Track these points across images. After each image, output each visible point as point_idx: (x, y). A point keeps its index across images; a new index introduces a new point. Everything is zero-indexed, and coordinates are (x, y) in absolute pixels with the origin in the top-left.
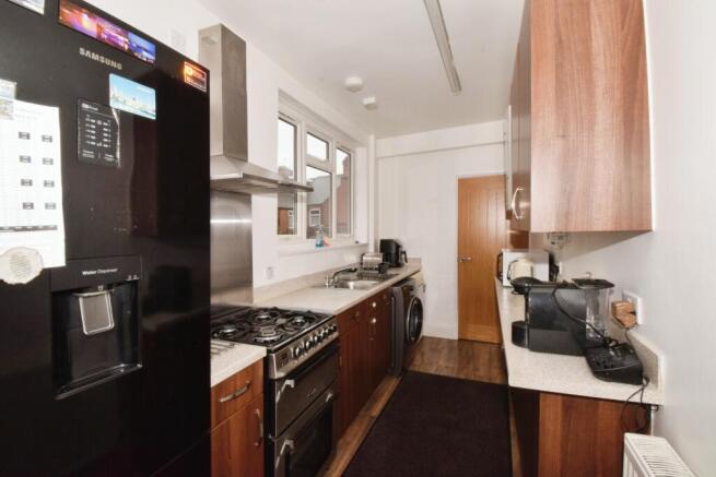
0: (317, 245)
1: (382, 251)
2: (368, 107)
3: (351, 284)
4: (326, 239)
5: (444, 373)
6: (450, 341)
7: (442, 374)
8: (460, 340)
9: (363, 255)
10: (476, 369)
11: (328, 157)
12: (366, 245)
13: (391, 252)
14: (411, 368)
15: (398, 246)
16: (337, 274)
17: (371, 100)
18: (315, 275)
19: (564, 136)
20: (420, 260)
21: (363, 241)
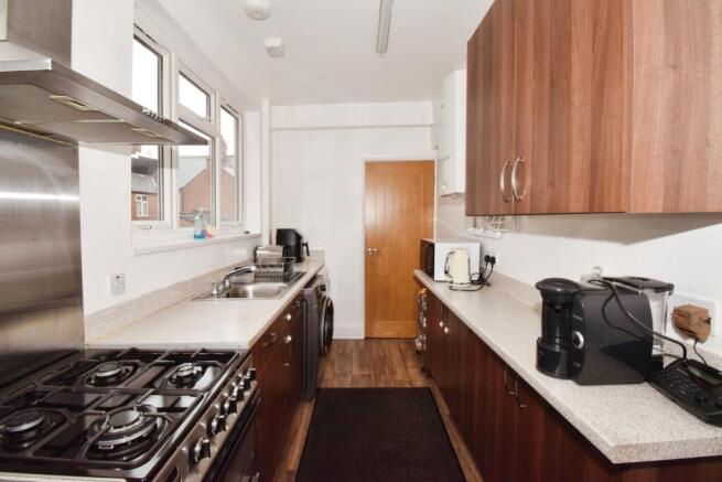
0: (195, 237)
1: (278, 243)
2: (270, 50)
3: (250, 289)
4: (210, 229)
5: (362, 384)
6: (357, 341)
7: (360, 386)
8: (366, 339)
9: (256, 249)
10: (393, 373)
11: (209, 113)
12: (259, 236)
13: (291, 245)
14: (324, 385)
15: (299, 237)
16: (228, 277)
17: (276, 42)
18: (196, 281)
19: (675, 67)
20: (322, 253)
21: (254, 231)
